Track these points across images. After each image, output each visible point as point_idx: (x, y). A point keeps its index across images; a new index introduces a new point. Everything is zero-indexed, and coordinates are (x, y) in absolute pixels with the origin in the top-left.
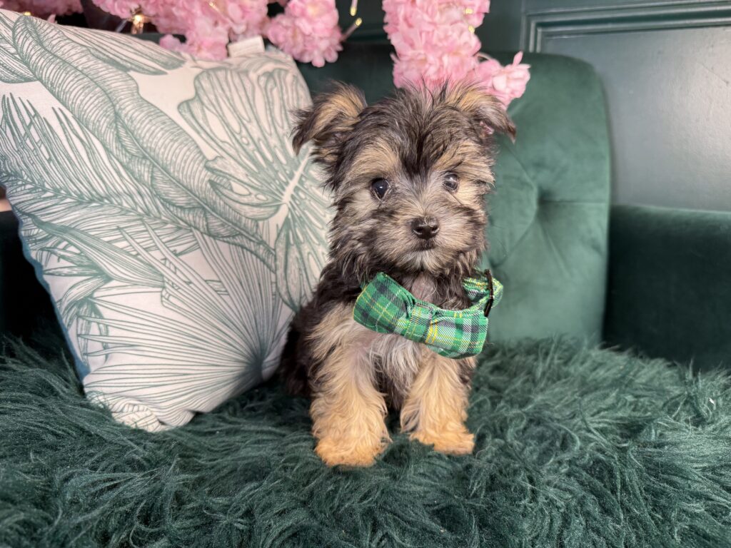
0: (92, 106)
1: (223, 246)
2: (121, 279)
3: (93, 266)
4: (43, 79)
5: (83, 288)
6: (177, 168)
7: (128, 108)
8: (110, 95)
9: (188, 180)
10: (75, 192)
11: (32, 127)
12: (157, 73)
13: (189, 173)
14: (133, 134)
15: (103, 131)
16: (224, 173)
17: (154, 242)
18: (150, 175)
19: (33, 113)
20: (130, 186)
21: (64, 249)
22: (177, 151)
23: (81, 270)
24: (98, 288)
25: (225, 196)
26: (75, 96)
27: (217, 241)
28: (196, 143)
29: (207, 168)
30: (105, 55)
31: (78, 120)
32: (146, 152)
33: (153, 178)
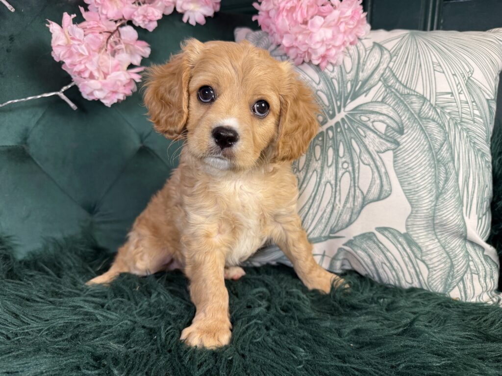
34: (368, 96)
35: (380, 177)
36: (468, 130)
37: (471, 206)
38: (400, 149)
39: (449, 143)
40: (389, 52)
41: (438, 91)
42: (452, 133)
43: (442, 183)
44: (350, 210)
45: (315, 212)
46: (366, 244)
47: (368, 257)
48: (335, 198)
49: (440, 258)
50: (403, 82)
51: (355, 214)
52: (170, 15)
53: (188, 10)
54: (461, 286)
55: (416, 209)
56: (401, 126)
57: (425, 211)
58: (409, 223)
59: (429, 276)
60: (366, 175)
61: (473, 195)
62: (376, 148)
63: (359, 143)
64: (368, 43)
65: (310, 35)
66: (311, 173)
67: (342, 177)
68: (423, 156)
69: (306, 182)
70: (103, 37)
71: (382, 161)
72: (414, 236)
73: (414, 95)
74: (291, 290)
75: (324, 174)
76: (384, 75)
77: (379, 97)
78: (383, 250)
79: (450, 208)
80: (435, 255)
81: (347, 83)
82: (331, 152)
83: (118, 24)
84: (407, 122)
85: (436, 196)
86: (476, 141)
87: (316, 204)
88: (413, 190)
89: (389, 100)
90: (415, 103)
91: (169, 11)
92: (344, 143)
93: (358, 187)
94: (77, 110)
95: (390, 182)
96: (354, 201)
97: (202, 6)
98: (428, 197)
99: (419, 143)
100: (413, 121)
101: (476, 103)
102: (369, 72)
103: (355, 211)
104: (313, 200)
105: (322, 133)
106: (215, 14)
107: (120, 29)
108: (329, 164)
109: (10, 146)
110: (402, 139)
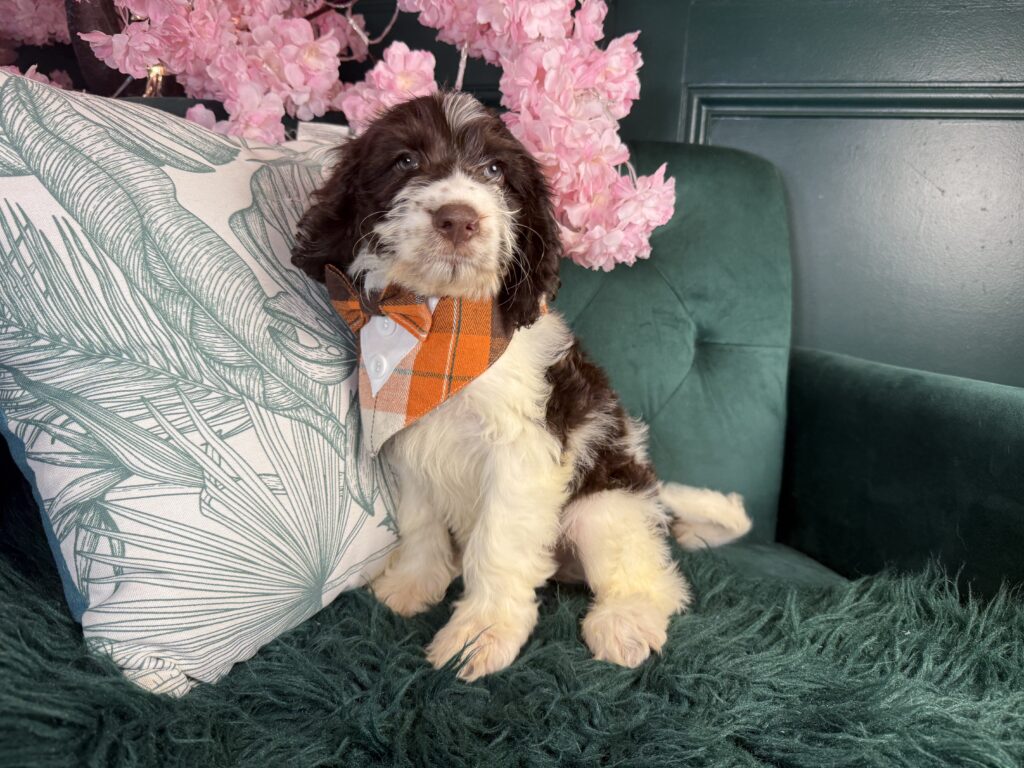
0: (111, 216)
2: (144, 474)
3: (106, 454)
4: (41, 172)
5: (89, 486)
6: (227, 310)
7: (162, 220)
8: (136, 201)
9: (241, 327)
10: (81, 341)
11: (22, 243)
12: (201, 169)
13: (242, 317)
14: (166, 258)
15: (124, 254)
16: (288, 316)
17: (192, 419)
18: (189, 319)
19: (24, 223)
20: (160, 334)
21: (62, 426)
22: (227, 285)
23: (86, 458)
24: (112, 487)
25: (288, 349)
26: (86, 200)
28: (252, 273)
30: (129, 139)
31: (90, 236)
32: (184, 284)
33: (193, 323)
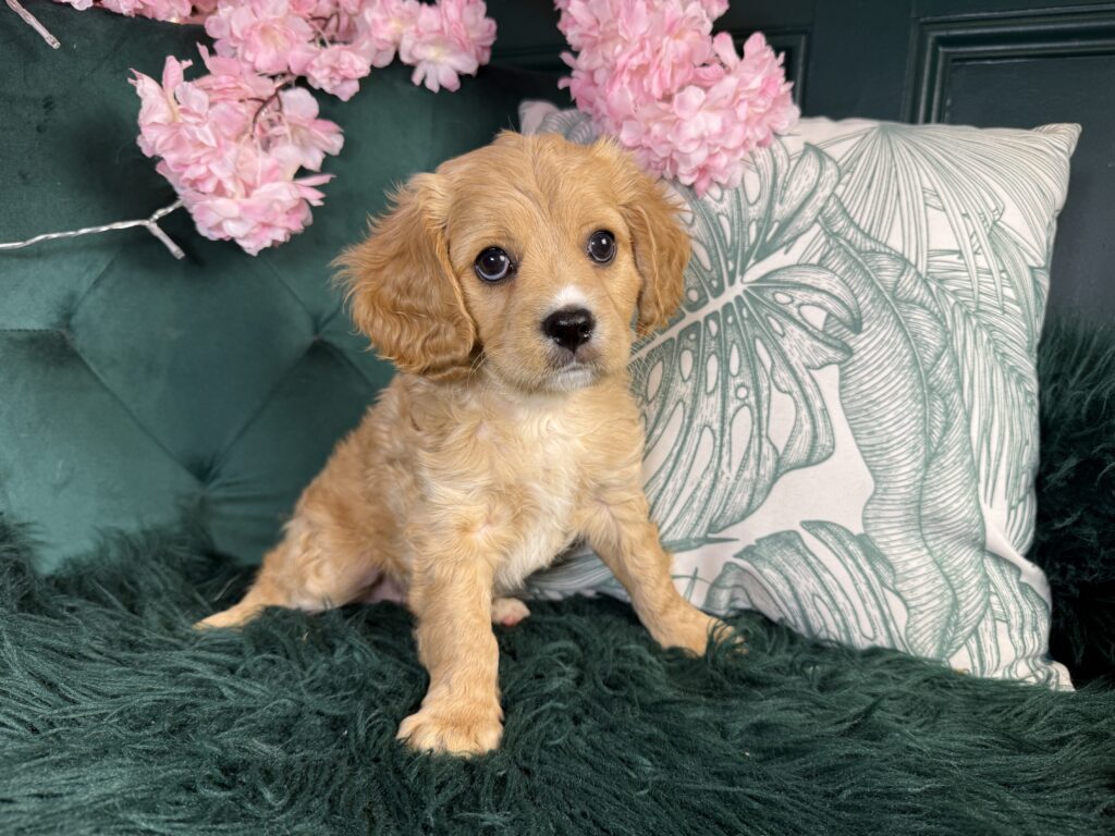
1: (896, 243)
27: (900, 251)
29: (850, 352)
34: (792, 251)
35: (812, 417)
36: (991, 328)
37: (995, 481)
38: (854, 363)
39: (953, 353)
40: (836, 163)
41: (932, 247)
42: (960, 332)
43: (937, 433)
44: (750, 485)
45: (678, 487)
46: (782, 557)
47: (784, 582)
48: (720, 458)
49: (932, 587)
50: (862, 227)
51: (760, 493)
52: (386, 68)
53: (424, 60)
54: (974, 646)
55: (885, 485)
56: (856, 316)
57: (903, 490)
58: (870, 514)
59: (908, 622)
60: (783, 413)
61: (999, 460)
62: (805, 359)
63: (770, 348)
64: (794, 145)
65: (676, 124)
66: (672, 407)
67: (734, 415)
68: (901, 377)
69: (661, 424)
70: (246, 110)
71: (817, 385)
72: (878, 540)
73: (885, 253)
74: (625, 647)
75: (698, 410)
76: (825, 211)
77: (815, 253)
78: (815, 568)
79: (954, 485)
80: (921, 581)
81: (750, 224)
82: (713, 365)
83: (279, 83)
84: (868, 308)
85: (925, 459)
86: (1007, 350)
87: (681, 470)
88: (878, 447)
89: (834, 263)
90: (886, 269)
91: (385, 60)
92: (741, 347)
93: (767, 437)
94: (183, 259)
95: (832, 429)
96: (758, 465)
97: (454, 53)
98: (908, 461)
99: (891, 351)
100: (881, 305)
101: (1008, 275)
102: (794, 203)
103: (759, 486)
104: (676, 462)
105: (695, 326)
106: (481, 69)
107: (281, 93)
108: (710, 389)
109: (34, 331)
110: (859, 342)
